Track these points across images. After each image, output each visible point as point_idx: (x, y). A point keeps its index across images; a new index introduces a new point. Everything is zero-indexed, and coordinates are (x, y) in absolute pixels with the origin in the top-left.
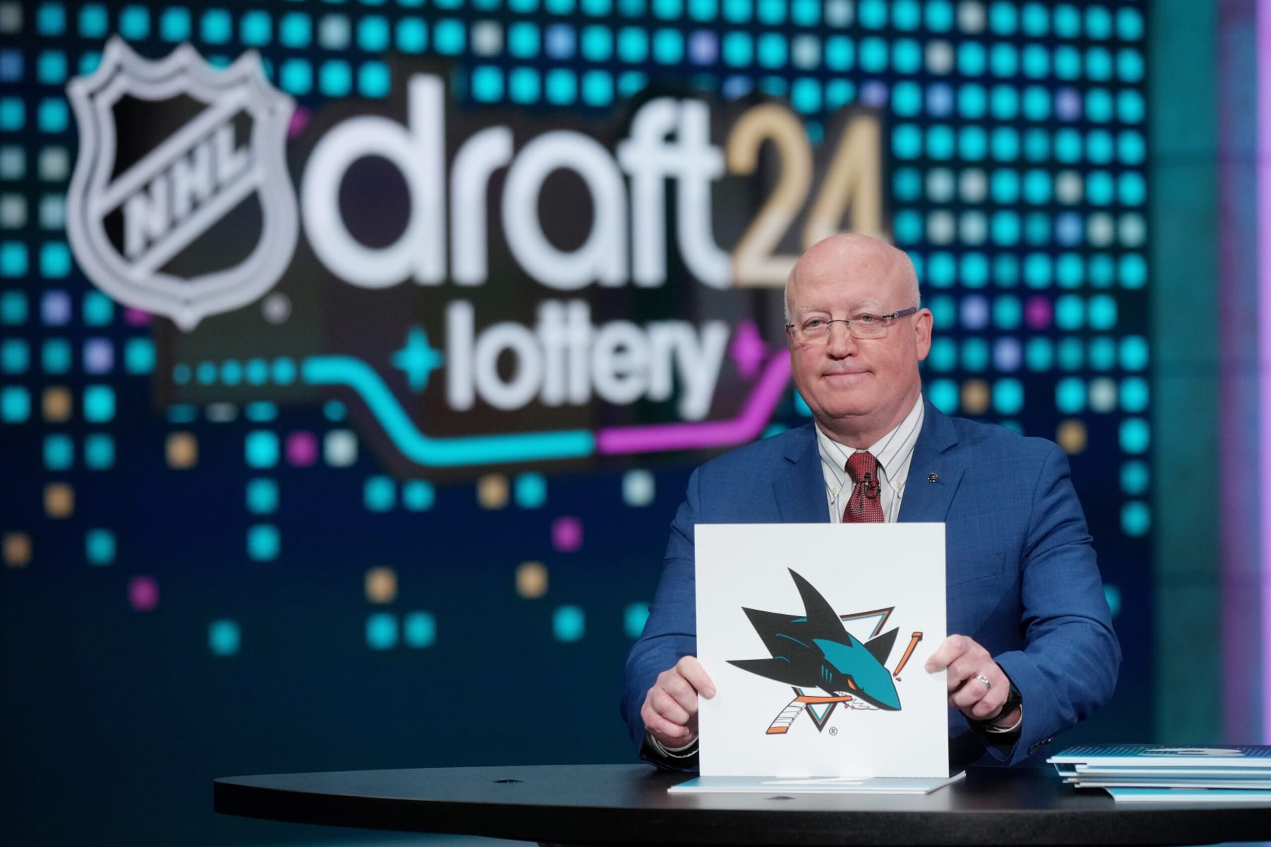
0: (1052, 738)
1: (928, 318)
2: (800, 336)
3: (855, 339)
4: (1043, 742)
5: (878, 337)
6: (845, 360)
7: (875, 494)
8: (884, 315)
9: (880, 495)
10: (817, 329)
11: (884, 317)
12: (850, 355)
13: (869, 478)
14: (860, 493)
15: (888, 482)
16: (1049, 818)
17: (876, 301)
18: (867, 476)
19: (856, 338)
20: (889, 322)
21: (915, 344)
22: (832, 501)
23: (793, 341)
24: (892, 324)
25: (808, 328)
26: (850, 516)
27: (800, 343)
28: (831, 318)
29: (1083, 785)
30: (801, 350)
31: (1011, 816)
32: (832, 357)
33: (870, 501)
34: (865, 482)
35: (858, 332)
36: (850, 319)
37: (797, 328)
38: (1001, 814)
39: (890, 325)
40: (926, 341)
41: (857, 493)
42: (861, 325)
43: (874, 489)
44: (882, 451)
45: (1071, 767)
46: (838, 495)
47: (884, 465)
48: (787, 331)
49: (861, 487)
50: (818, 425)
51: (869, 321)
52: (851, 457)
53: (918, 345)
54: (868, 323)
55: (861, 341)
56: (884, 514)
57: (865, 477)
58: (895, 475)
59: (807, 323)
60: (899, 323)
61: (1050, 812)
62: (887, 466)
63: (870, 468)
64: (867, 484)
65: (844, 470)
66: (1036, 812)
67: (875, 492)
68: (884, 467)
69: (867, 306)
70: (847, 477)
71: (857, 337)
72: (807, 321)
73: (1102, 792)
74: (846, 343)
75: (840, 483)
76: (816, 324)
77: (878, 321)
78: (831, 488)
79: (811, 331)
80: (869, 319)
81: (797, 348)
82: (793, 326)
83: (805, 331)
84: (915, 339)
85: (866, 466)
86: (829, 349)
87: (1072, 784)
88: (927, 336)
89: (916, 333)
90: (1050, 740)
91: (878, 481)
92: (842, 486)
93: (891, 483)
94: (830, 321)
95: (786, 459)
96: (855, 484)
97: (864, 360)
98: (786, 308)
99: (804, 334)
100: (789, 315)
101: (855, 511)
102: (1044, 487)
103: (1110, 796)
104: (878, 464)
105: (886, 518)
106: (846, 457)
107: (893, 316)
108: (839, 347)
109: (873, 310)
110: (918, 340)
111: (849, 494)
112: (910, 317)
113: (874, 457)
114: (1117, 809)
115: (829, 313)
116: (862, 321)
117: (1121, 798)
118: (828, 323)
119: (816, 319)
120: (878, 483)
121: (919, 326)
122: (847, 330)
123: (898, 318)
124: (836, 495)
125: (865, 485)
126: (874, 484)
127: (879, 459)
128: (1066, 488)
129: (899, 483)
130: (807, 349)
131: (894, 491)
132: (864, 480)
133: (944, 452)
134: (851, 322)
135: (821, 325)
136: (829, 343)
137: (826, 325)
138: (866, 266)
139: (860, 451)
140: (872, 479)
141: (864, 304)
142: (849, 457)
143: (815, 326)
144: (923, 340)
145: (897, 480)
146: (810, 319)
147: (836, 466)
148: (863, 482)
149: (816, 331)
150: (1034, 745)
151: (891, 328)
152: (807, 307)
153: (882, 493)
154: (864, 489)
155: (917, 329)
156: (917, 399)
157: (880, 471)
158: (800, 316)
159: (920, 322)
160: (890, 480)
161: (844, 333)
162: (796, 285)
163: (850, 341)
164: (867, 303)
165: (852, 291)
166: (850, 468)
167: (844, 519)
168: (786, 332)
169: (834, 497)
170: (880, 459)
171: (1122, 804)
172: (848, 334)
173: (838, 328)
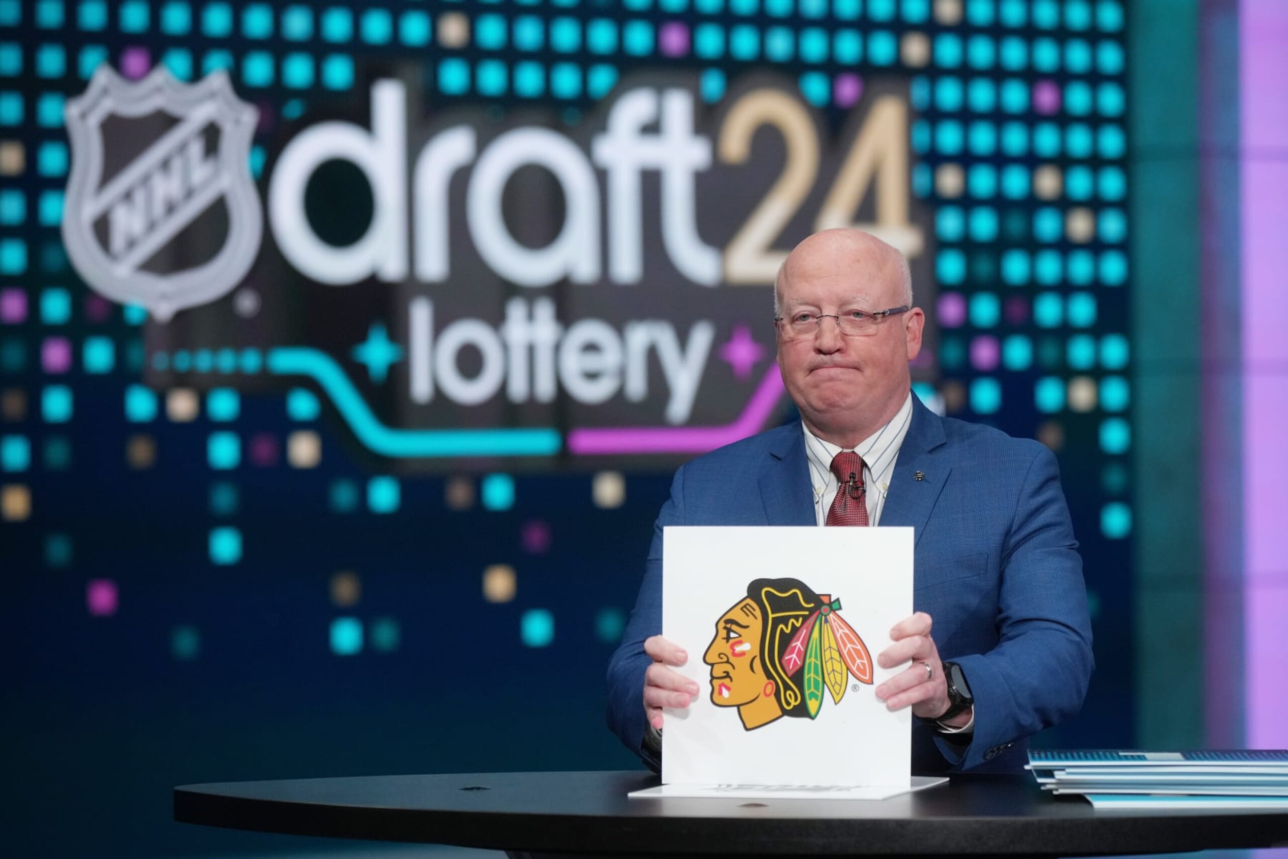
0: (1012, 743)
1: (919, 317)
2: (789, 331)
3: (844, 336)
4: (1002, 747)
5: (868, 334)
6: (833, 355)
7: (860, 494)
8: (874, 312)
9: (865, 496)
10: (806, 324)
11: (875, 314)
12: (838, 350)
13: (854, 478)
14: (844, 493)
15: (874, 482)
16: (1027, 826)
17: (868, 298)
18: (853, 476)
19: (847, 335)
20: (880, 320)
21: (905, 343)
22: (817, 501)
23: (781, 334)
24: (883, 322)
25: (797, 322)
26: (834, 519)
27: (789, 337)
28: (821, 312)
29: (1062, 791)
30: (789, 345)
31: (988, 823)
32: (819, 351)
33: (854, 501)
34: (849, 482)
35: (848, 329)
36: (840, 315)
37: (785, 321)
38: (978, 822)
39: (880, 323)
40: (916, 341)
41: (841, 494)
42: (851, 321)
43: (859, 489)
44: (869, 451)
45: (1049, 773)
46: (823, 495)
47: (870, 465)
48: (776, 324)
49: (845, 487)
50: (804, 421)
51: (859, 318)
52: (836, 456)
53: (909, 344)
54: (857, 319)
55: (851, 337)
56: (868, 515)
57: (850, 477)
58: (881, 475)
59: (796, 317)
60: (891, 320)
61: (1029, 819)
62: (873, 466)
63: (855, 469)
64: (851, 484)
65: (829, 469)
66: (1013, 819)
67: (860, 492)
68: (870, 466)
69: (857, 302)
70: (832, 477)
71: (847, 333)
72: (796, 315)
73: (1080, 799)
74: (835, 338)
75: (825, 483)
76: (806, 319)
77: (868, 318)
78: (816, 488)
79: (800, 325)
80: (860, 316)
81: (785, 342)
82: (782, 319)
83: (794, 325)
84: (906, 338)
85: (851, 465)
86: (817, 344)
87: (1051, 791)
88: (918, 336)
89: (907, 332)
90: (1009, 745)
91: (863, 481)
92: (827, 486)
93: (876, 483)
94: (821, 315)
95: (772, 455)
96: (840, 484)
97: (853, 357)
98: (776, 300)
99: (793, 329)
100: (778, 307)
101: (839, 511)
102: (1029, 488)
103: (1089, 803)
104: (864, 465)
105: (871, 521)
106: (831, 456)
107: (884, 313)
108: (828, 342)
109: (864, 307)
110: (908, 339)
111: (835, 494)
112: (902, 315)
113: (860, 457)
114: (1096, 815)
115: (820, 309)
116: (852, 317)
117: (1101, 805)
118: (817, 318)
119: (806, 313)
120: (863, 484)
121: (910, 325)
122: (836, 325)
123: (890, 316)
124: (820, 495)
125: (849, 485)
126: (859, 484)
127: (864, 458)
128: (1053, 491)
129: (884, 484)
130: (796, 344)
131: (880, 492)
132: (849, 480)
133: (931, 452)
134: (842, 318)
135: (811, 320)
136: (816, 338)
137: (816, 320)
138: (858, 261)
139: (846, 451)
140: (857, 479)
141: (855, 300)
142: (834, 456)
143: (804, 321)
144: (914, 339)
145: (883, 481)
146: (799, 312)
147: (822, 466)
148: (847, 482)
149: (806, 326)
150: (991, 750)
151: (881, 326)
152: (797, 300)
153: (867, 494)
154: (849, 489)
155: (907, 328)
156: (906, 398)
157: (865, 471)
158: (789, 309)
159: (911, 321)
160: (876, 481)
161: (834, 329)
162: (786, 277)
163: (839, 337)
164: (858, 299)
165: (843, 287)
166: (835, 467)
167: (827, 521)
168: (775, 326)
169: (819, 497)
170: (866, 459)
171: (1102, 811)
172: (837, 331)
173: (827, 323)
